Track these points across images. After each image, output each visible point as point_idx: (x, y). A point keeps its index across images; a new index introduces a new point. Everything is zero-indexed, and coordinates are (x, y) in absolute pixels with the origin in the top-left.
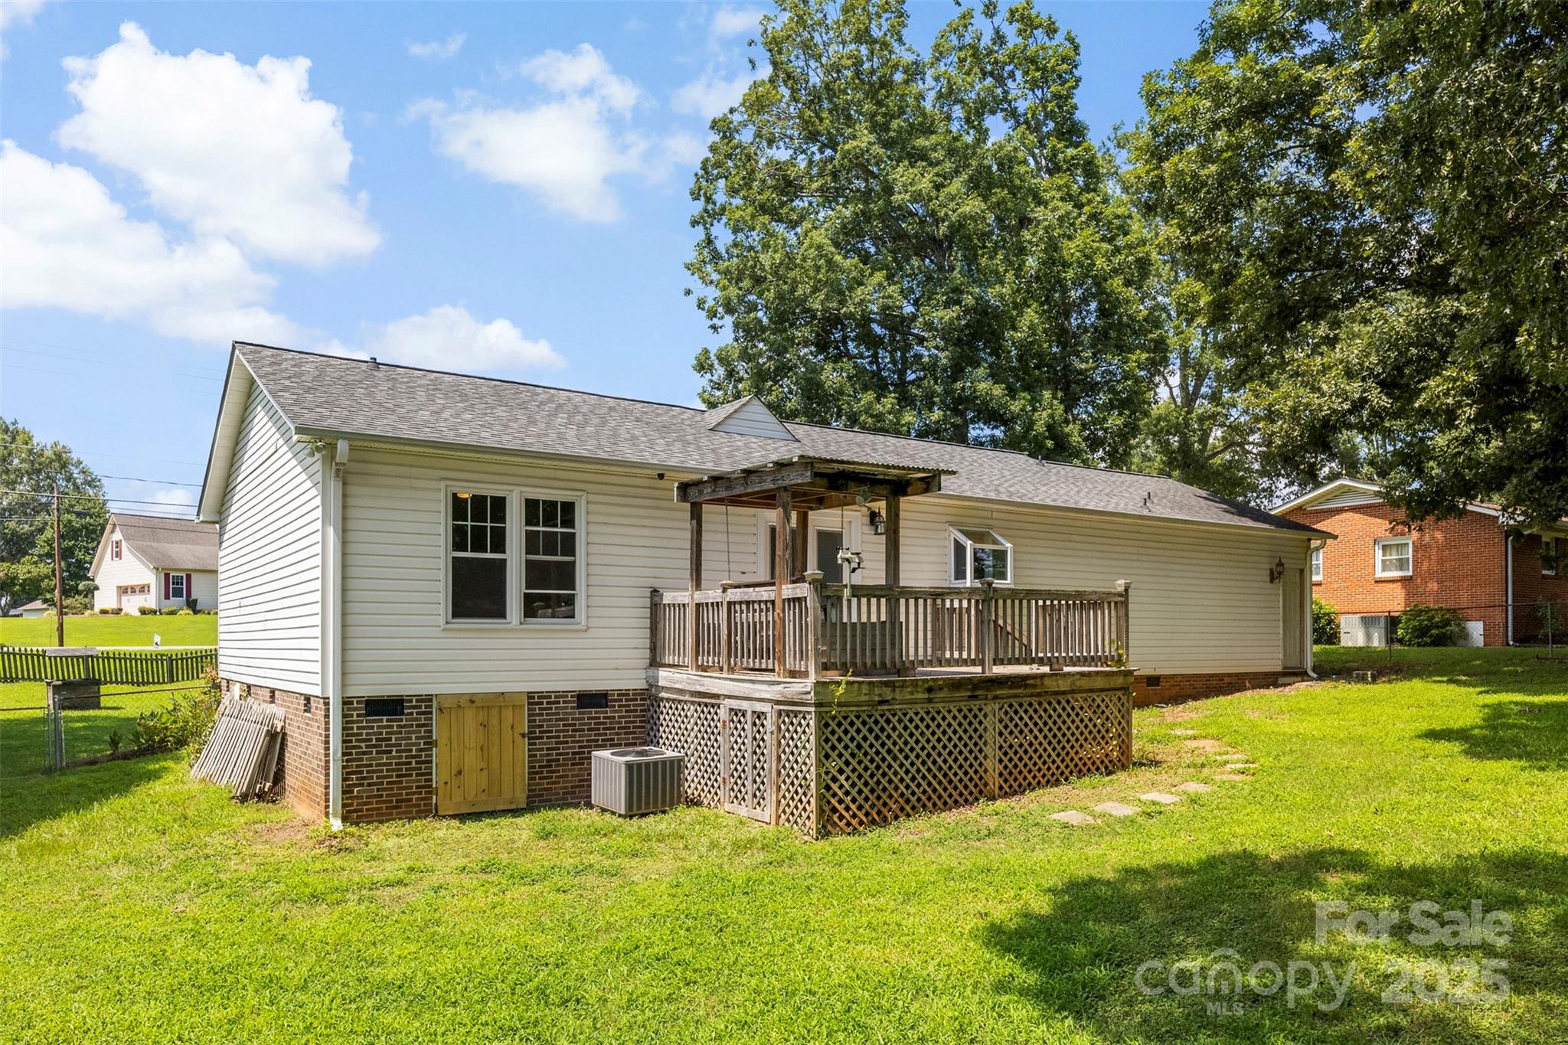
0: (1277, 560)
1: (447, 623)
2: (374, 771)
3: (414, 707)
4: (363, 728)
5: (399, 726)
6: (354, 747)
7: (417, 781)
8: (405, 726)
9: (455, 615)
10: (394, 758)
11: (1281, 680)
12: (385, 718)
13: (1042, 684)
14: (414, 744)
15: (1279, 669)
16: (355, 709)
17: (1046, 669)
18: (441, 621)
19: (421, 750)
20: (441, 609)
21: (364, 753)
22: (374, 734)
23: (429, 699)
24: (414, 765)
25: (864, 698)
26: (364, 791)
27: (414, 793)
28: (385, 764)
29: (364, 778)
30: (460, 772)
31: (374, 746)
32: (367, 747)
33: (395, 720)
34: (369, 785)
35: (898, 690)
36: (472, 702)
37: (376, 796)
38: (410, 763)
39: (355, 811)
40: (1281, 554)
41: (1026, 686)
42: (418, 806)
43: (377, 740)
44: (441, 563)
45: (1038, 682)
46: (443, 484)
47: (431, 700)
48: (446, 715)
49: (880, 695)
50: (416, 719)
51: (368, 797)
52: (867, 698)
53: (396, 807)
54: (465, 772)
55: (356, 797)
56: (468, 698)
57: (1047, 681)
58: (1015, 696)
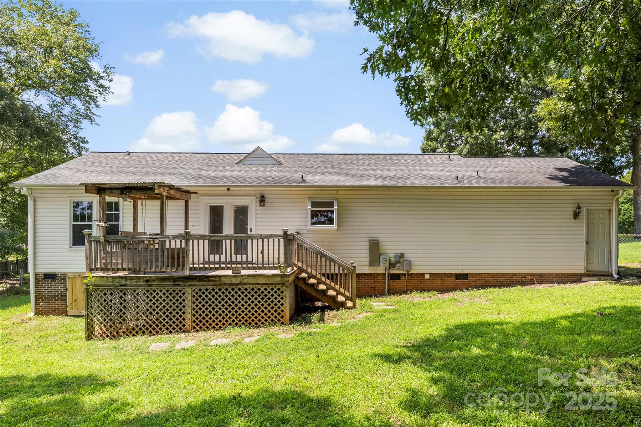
0: (577, 206)
1: (70, 247)
2: (47, 298)
3: (60, 277)
4: (43, 283)
5: (55, 283)
6: (40, 290)
7: (61, 302)
8: (56, 283)
9: (74, 245)
10: (53, 294)
11: (584, 279)
12: (50, 280)
13: (220, 280)
14: (60, 290)
15: (583, 272)
16: (40, 277)
17: (230, 272)
18: (68, 247)
19: (62, 292)
20: (68, 243)
21: (43, 292)
22: (47, 285)
23: (65, 274)
24: (60, 297)
25: (109, 283)
26: (44, 304)
27: (60, 307)
28: (50, 296)
29: (43, 300)
30: (76, 300)
31: (46, 290)
32: (44, 290)
33: (53, 281)
34: (45, 302)
35: (128, 281)
36: (79, 276)
37: (47, 306)
38: (58, 296)
39: (41, 311)
40: (579, 201)
41: (209, 281)
42: (62, 311)
43: (48, 287)
44: (68, 227)
45: (217, 279)
46: (68, 199)
47: (66, 275)
48: (71, 279)
49: (118, 282)
50: (60, 281)
51: (45, 307)
52: (111, 283)
53: (54, 311)
54: (78, 301)
55: (41, 306)
56: (78, 274)
57: (223, 279)
58: (203, 285)
